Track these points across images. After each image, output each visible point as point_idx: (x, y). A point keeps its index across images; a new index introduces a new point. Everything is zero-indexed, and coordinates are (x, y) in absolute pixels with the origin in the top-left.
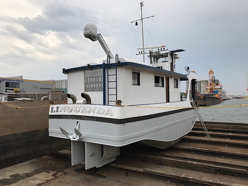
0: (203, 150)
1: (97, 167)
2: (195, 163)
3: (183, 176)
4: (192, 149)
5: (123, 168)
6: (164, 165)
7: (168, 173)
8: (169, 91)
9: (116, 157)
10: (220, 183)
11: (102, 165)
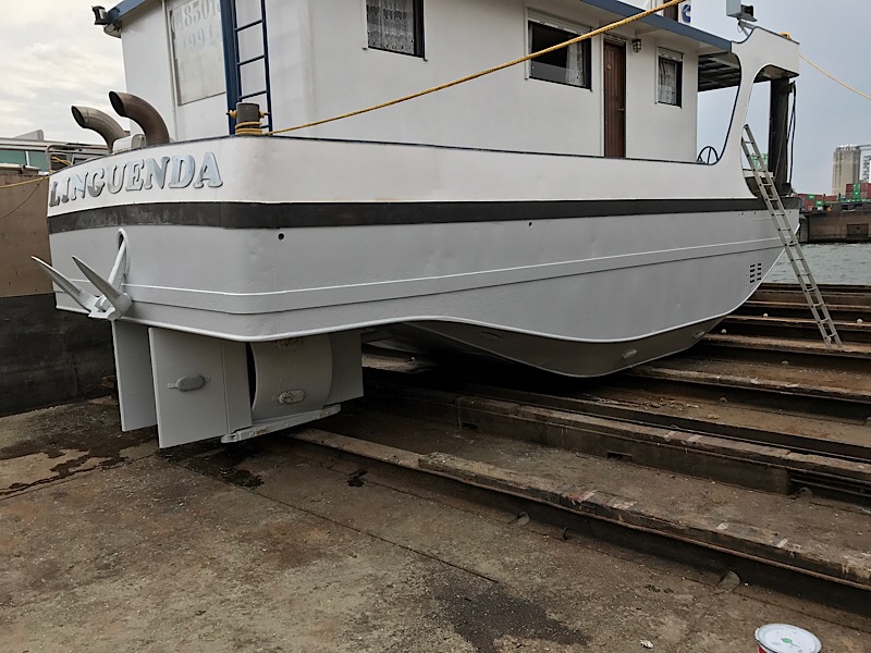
0: (774, 387)
1: (225, 440)
2: (694, 438)
3: (588, 496)
4: (720, 380)
5: (345, 448)
6: (555, 447)
7: (518, 480)
8: (623, 114)
9: (341, 403)
10: (770, 542)
11: (252, 433)
